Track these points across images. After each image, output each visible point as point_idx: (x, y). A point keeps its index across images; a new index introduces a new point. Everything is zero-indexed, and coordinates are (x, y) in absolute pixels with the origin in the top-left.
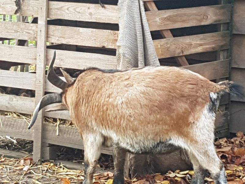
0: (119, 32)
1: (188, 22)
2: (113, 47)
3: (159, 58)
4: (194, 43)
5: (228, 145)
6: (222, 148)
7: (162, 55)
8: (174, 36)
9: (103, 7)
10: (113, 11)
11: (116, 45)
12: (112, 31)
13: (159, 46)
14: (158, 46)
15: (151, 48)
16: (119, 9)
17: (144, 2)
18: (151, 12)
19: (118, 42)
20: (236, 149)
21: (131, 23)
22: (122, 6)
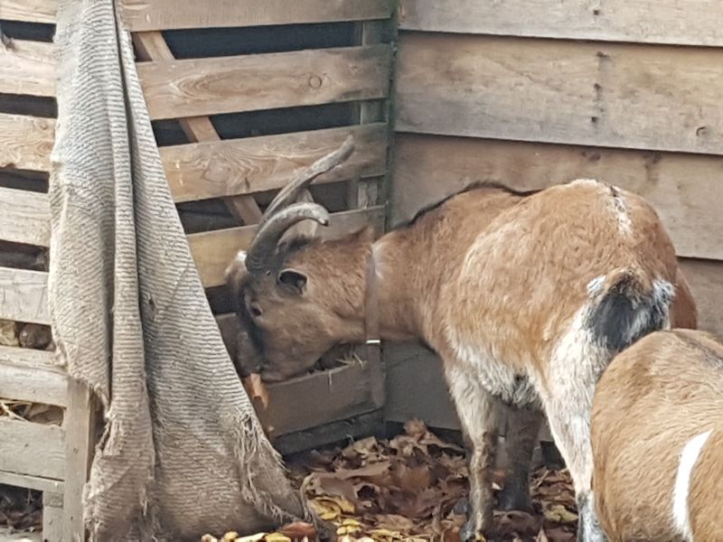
0: (58, 121)
1: (265, 96)
2: (39, 167)
3: (177, 202)
4: (281, 158)
5: (380, 458)
6: (364, 467)
7: (188, 191)
8: (222, 138)
9: (9, 46)
10: (39, 59)
11: (48, 160)
12: (36, 120)
13: (178, 166)
14: (174, 164)
15: (153, 170)
16: (58, 56)
17: (133, 34)
18: (154, 65)
19: (53, 151)
20: (403, 471)
21: (92, 96)
22: (67, 44)
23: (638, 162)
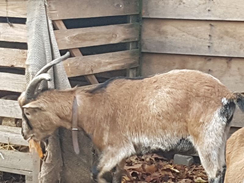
0: (28, 51)
1: (97, 41)
2: (22, 66)
3: (69, 77)
4: (103, 62)
5: (139, 162)
6: (133, 165)
7: (72, 73)
8: (84, 55)
9: (11, 26)
10: (21, 30)
11: (25, 64)
12: (21, 50)
13: (68, 65)
15: (60, 66)
16: (27, 29)
17: (53, 21)
18: (60, 31)
19: (27, 61)
20: (146, 167)
21: (39, 42)
22: (31, 25)
23: (224, 61)
